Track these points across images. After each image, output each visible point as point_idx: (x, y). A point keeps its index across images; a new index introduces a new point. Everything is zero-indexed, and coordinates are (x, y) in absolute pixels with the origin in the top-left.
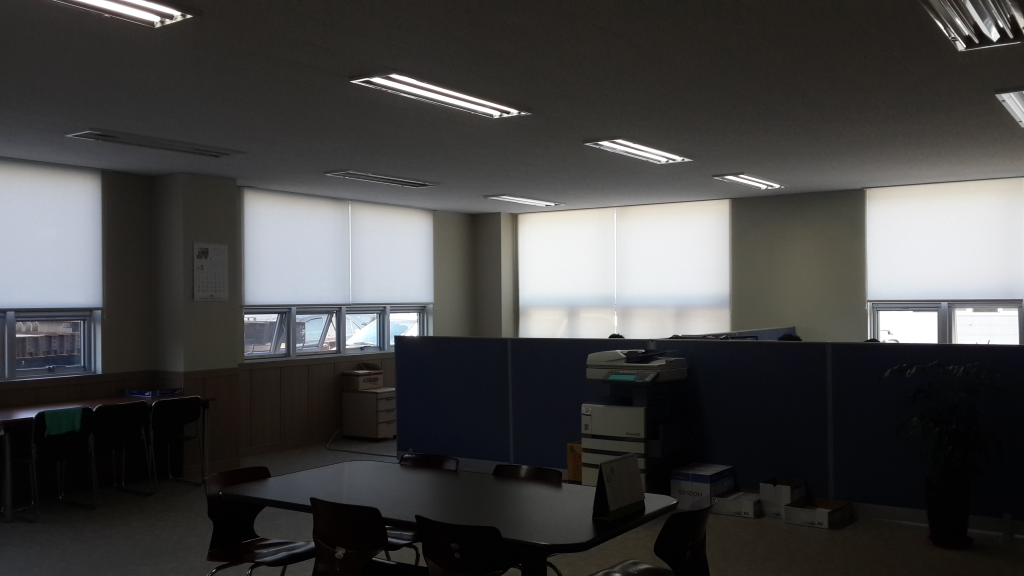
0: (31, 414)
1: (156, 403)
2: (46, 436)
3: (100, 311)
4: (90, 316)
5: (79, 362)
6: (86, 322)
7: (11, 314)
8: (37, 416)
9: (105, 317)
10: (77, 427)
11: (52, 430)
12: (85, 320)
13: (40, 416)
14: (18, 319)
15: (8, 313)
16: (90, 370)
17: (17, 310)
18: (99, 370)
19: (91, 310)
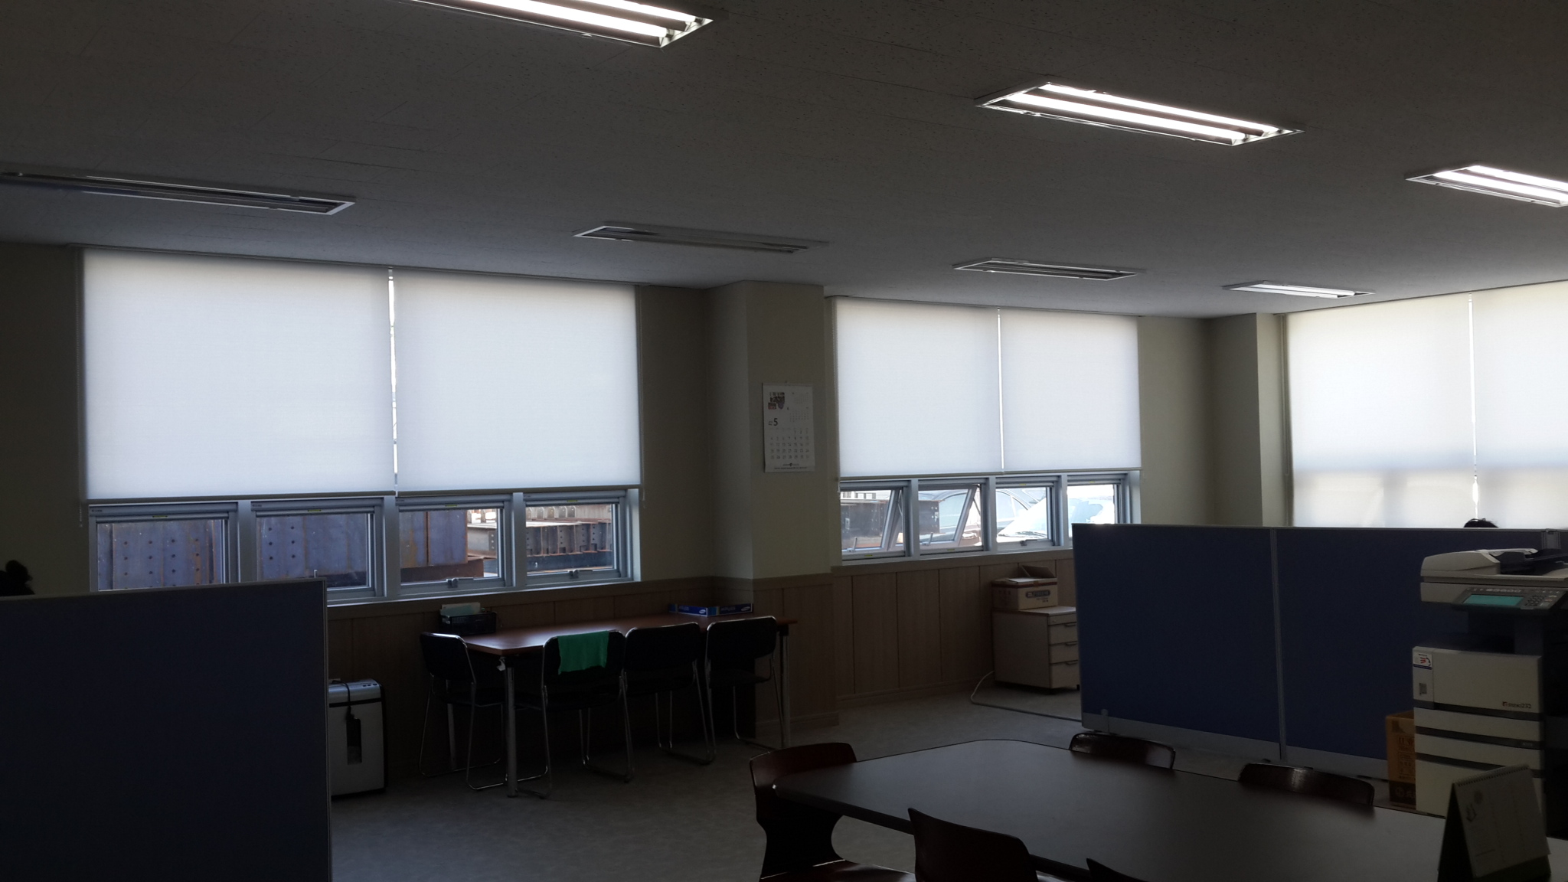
0: (540, 641)
1: (713, 626)
2: (560, 673)
3: (637, 490)
4: (625, 497)
5: (611, 564)
6: (619, 506)
7: (518, 497)
8: (548, 644)
9: (644, 499)
10: (603, 660)
11: (568, 664)
12: (618, 503)
13: (552, 643)
14: (529, 503)
15: (514, 494)
16: (626, 575)
17: (527, 491)
18: (638, 577)
19: (625, 488)
